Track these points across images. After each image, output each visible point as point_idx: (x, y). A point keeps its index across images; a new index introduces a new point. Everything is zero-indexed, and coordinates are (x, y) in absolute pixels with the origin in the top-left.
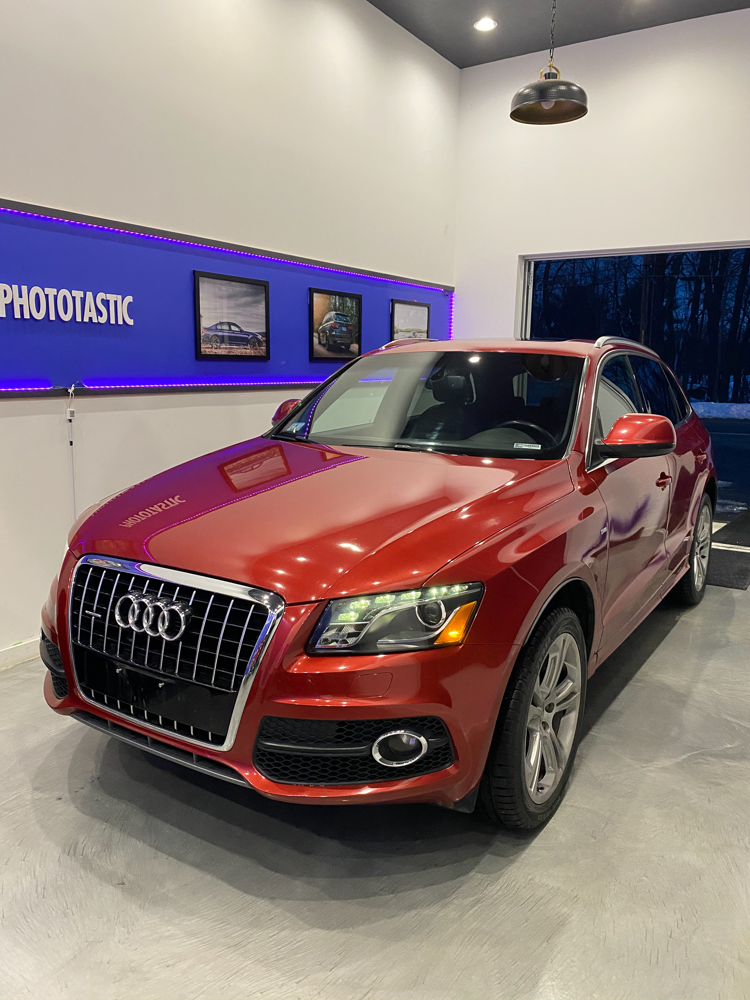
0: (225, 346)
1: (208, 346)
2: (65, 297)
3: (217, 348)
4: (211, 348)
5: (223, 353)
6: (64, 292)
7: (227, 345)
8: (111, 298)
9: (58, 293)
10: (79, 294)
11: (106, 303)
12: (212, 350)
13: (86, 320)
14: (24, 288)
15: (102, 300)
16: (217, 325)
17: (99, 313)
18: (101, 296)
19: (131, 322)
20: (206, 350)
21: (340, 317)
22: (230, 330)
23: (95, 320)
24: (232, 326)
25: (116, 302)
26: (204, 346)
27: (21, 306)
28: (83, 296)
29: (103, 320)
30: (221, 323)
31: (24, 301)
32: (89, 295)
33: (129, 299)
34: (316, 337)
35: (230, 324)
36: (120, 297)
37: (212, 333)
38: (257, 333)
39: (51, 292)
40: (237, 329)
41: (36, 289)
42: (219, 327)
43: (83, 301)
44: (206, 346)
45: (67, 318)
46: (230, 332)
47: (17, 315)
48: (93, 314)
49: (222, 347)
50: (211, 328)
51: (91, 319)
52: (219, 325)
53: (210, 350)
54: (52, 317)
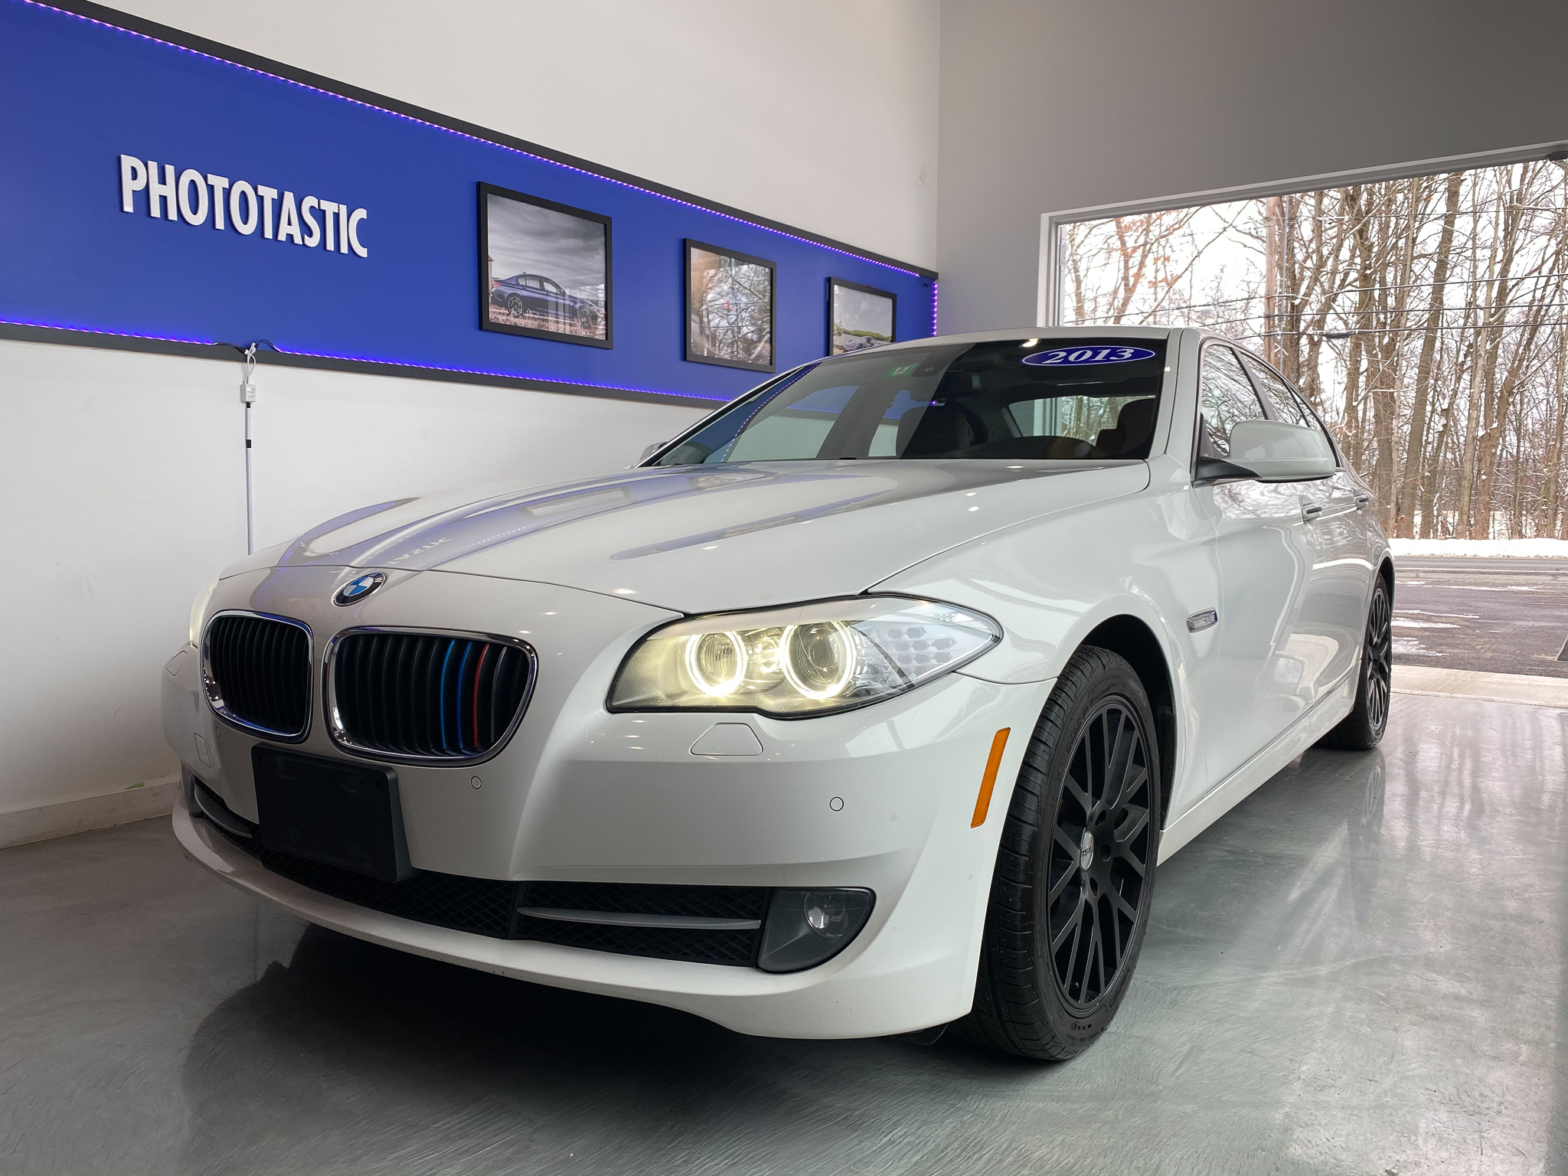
0: (532, 315)
1: (502, 311)
2: (243, 194)
3: (518, 317)
4: (508, 315)
5: (530, 326)
6: (242, 186)
7: (536, 314)
8: (329, 207)
9: (231, 186)
10: (269, 193)
11: (319, 215)
12: (509, 318)
13: (282, 237)
14: (170, 170)
15: (312, 208)
16: (518, 277)
17: (306, 230)
18: (310, 201)
19: (363, 252)
20: (498, 316)
22: (542, 288)
23: (298, 240)
24: (545, 283)
25: (337, 216)
26: (494, 310)
27: (164, 200)
28: (277, 198)
29: (313, 242)
30: (525, 276)
31: (169, 190)
32: (289, 197)
33: (361, 213)
34: (695, 322)
35: (542, 280)
36: (343, 209)
37: (508, 291)
38: (591, 301)
39: (220, 182)
40: (554, 290)
41: (191, 174)
42: (522, 282)
43: (278, 205)
44: (498, 311)
45: (247, 229)
46: (542, 292)
47: (156, 212)
48: (295, 230)
49: (527, 315)
50: (509, 282)
51: (290, 237)
52: (524, 279)
53: (505, 318)
54: (220, 224)
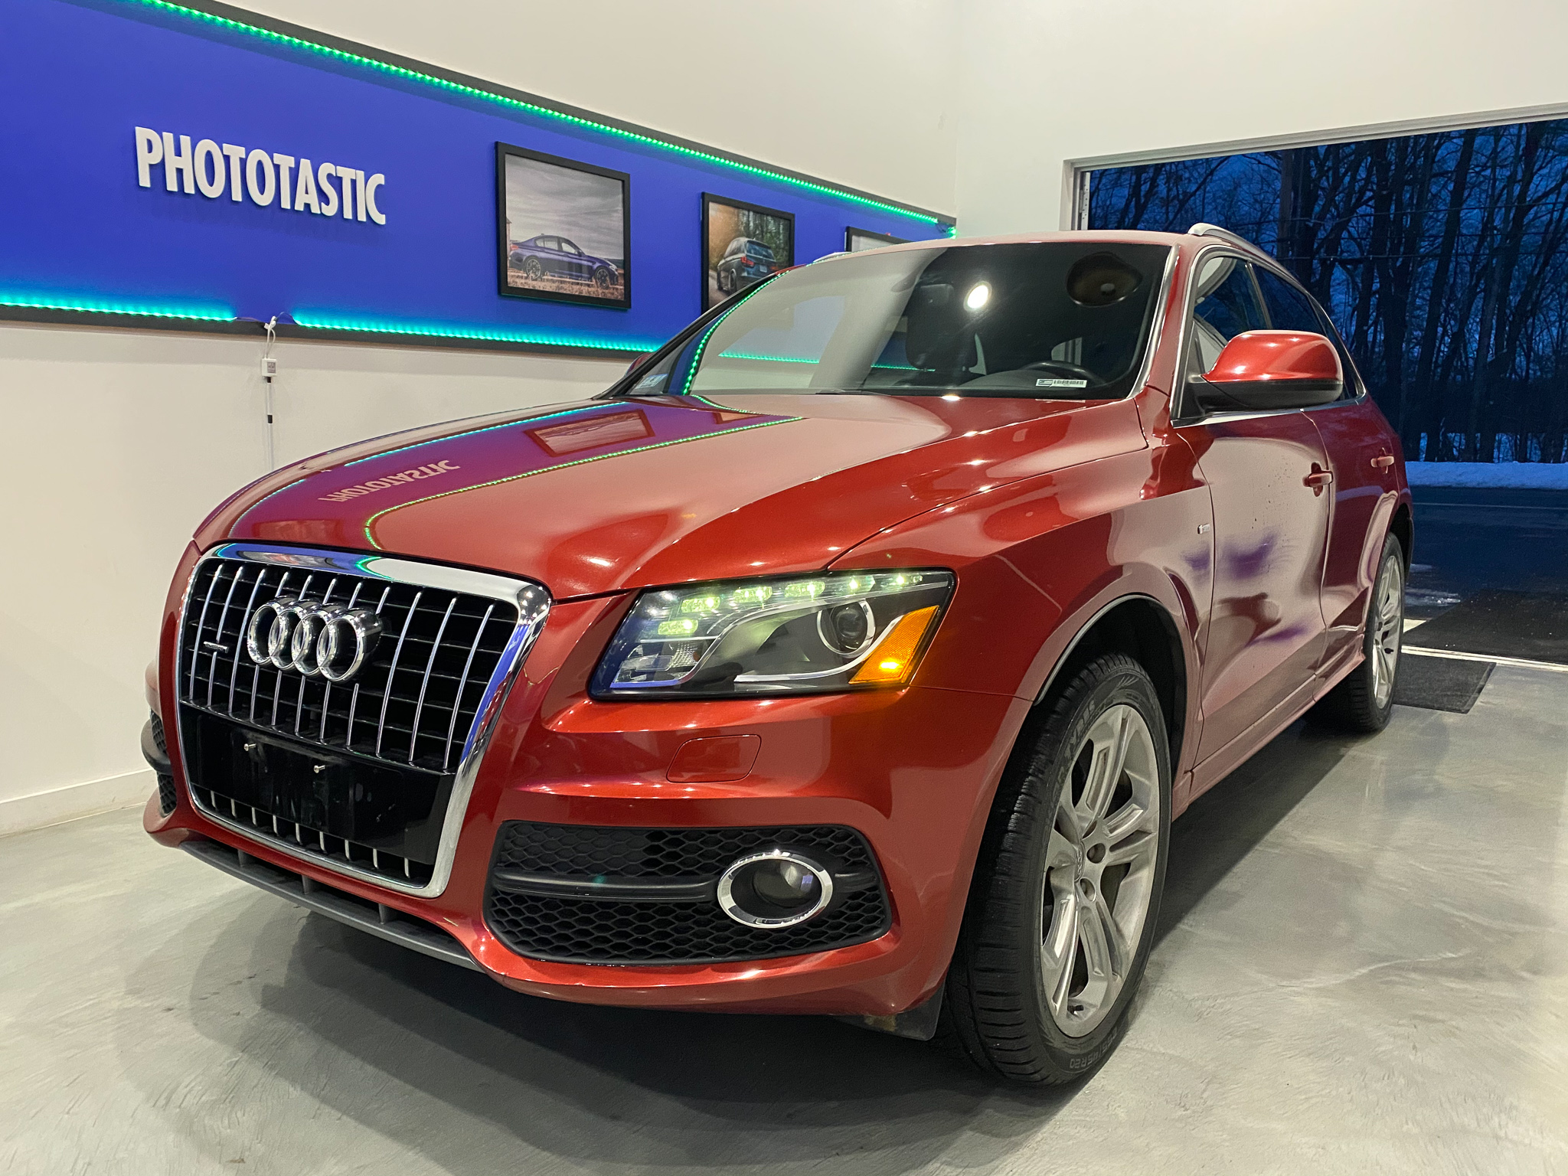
0: (550, 278)
1: (520, 274)
2: (260, 164)
3: (536, 280)
4: (526, 278)
5: (548, 289)
6: (258, 155)
7: (554, 276)
8: (347, 174)
9: (247, 155)
10: (286, 162)
11: (336, 182)
12: (527, 281)
13: (300, 207)
14: (185, 140)
15: (329, 176)
16: (537, 239)
17: (323, 197)
18: (326, 168)
19: (380, 219)
20: (517, 280)
21: (757, 248)
22: (560, 249)
23: (315, 209)
24: (563, 244)
25: (354, 182)
26: (513, 274)
27: (180, 171)
28: (293, 166)
29: (330, 210)
30: (544, 238)
31: (184, 162)
32: (306, 164)
33: (379, 179)
34: (713, 278)
35: (560, 240)
36: (361, 174)
37: (527, 253)
38: (609, 260)
39: (236, 152)
40: (573, 251)
41: (206, 145)
42: (540, 244)
43: (294, 174)
44: (517, 274)
45: (264, 200)
46: (561, 254)
47: (172, 185)
48: (313, 199)
49: (545, 277)
50: (527, 244)
51: (307, 206)
52: (542, 240)
53: (523, 281)
54: (237, 195)
